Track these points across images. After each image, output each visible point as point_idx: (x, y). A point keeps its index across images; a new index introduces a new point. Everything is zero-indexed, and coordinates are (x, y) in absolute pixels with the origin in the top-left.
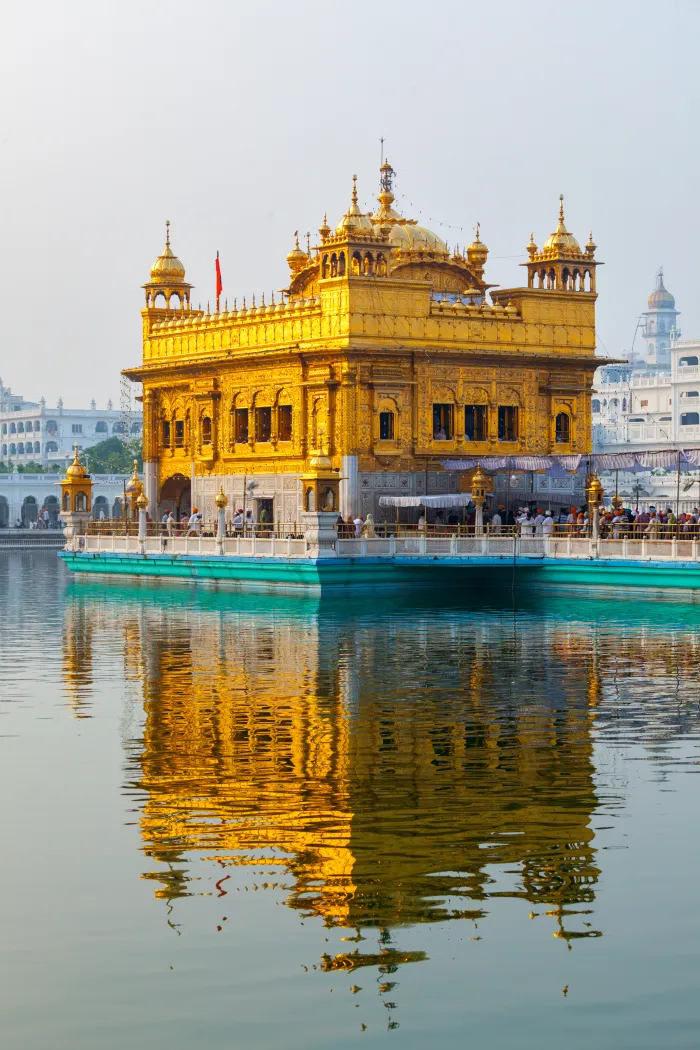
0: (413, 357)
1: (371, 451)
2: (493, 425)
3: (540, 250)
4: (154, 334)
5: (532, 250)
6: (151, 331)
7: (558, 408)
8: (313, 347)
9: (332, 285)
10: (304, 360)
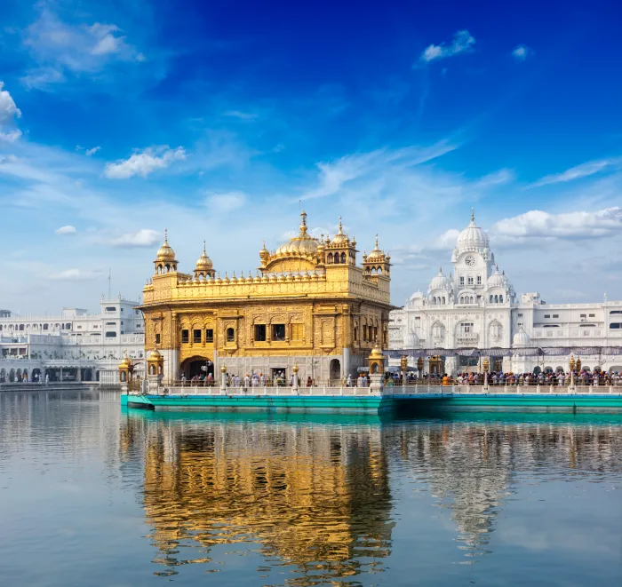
0: (360, 304)
2: (373, 335)
4: (180, 285)
6: (178, 284)
7: (384, 328)
8: (319, 296)
9: (335, 267)
10: (315, 302)
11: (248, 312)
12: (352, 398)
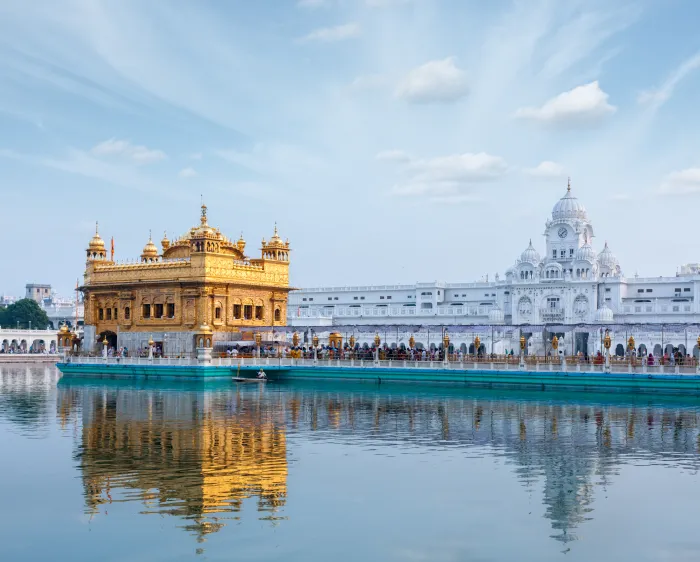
0: (227, 286)
1: (212, 324)
2: (254, 313)
3: (267, 244)
5: (263, 243)
7: (276, 307)
8: (186, 280)
9: (197, 255)
10: (182, 285)
11: (139, 294)
12: (185, 368)
